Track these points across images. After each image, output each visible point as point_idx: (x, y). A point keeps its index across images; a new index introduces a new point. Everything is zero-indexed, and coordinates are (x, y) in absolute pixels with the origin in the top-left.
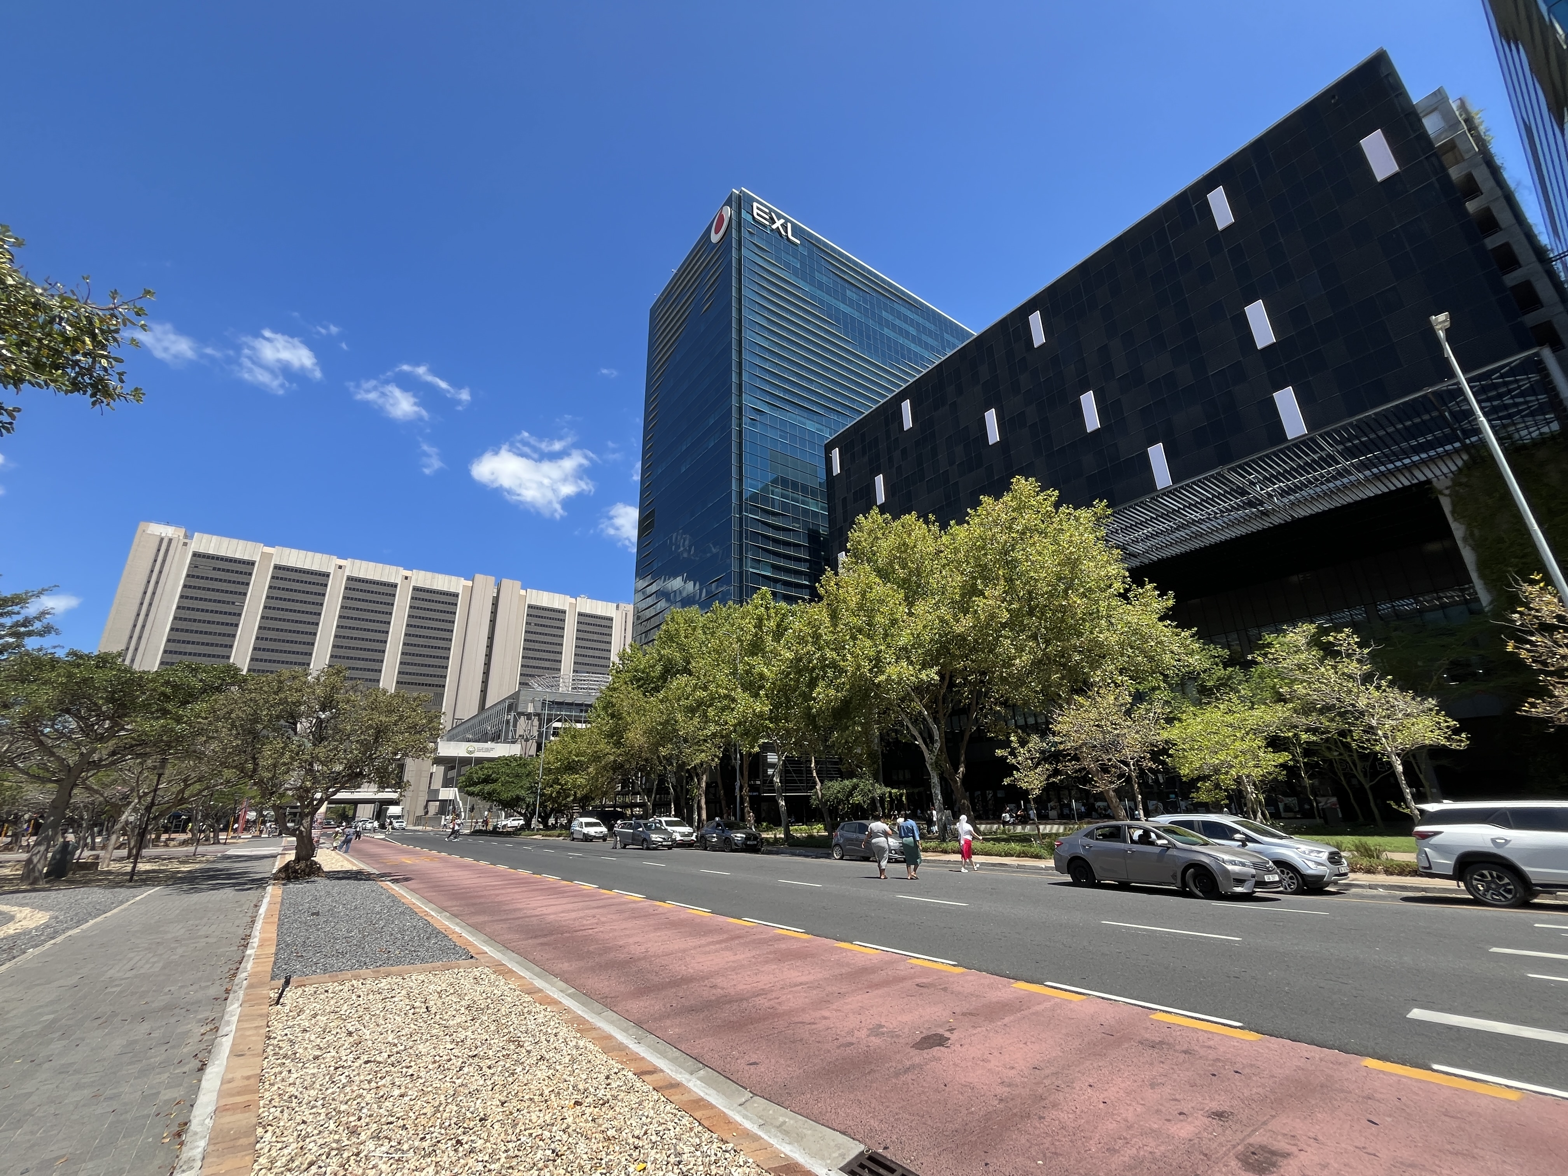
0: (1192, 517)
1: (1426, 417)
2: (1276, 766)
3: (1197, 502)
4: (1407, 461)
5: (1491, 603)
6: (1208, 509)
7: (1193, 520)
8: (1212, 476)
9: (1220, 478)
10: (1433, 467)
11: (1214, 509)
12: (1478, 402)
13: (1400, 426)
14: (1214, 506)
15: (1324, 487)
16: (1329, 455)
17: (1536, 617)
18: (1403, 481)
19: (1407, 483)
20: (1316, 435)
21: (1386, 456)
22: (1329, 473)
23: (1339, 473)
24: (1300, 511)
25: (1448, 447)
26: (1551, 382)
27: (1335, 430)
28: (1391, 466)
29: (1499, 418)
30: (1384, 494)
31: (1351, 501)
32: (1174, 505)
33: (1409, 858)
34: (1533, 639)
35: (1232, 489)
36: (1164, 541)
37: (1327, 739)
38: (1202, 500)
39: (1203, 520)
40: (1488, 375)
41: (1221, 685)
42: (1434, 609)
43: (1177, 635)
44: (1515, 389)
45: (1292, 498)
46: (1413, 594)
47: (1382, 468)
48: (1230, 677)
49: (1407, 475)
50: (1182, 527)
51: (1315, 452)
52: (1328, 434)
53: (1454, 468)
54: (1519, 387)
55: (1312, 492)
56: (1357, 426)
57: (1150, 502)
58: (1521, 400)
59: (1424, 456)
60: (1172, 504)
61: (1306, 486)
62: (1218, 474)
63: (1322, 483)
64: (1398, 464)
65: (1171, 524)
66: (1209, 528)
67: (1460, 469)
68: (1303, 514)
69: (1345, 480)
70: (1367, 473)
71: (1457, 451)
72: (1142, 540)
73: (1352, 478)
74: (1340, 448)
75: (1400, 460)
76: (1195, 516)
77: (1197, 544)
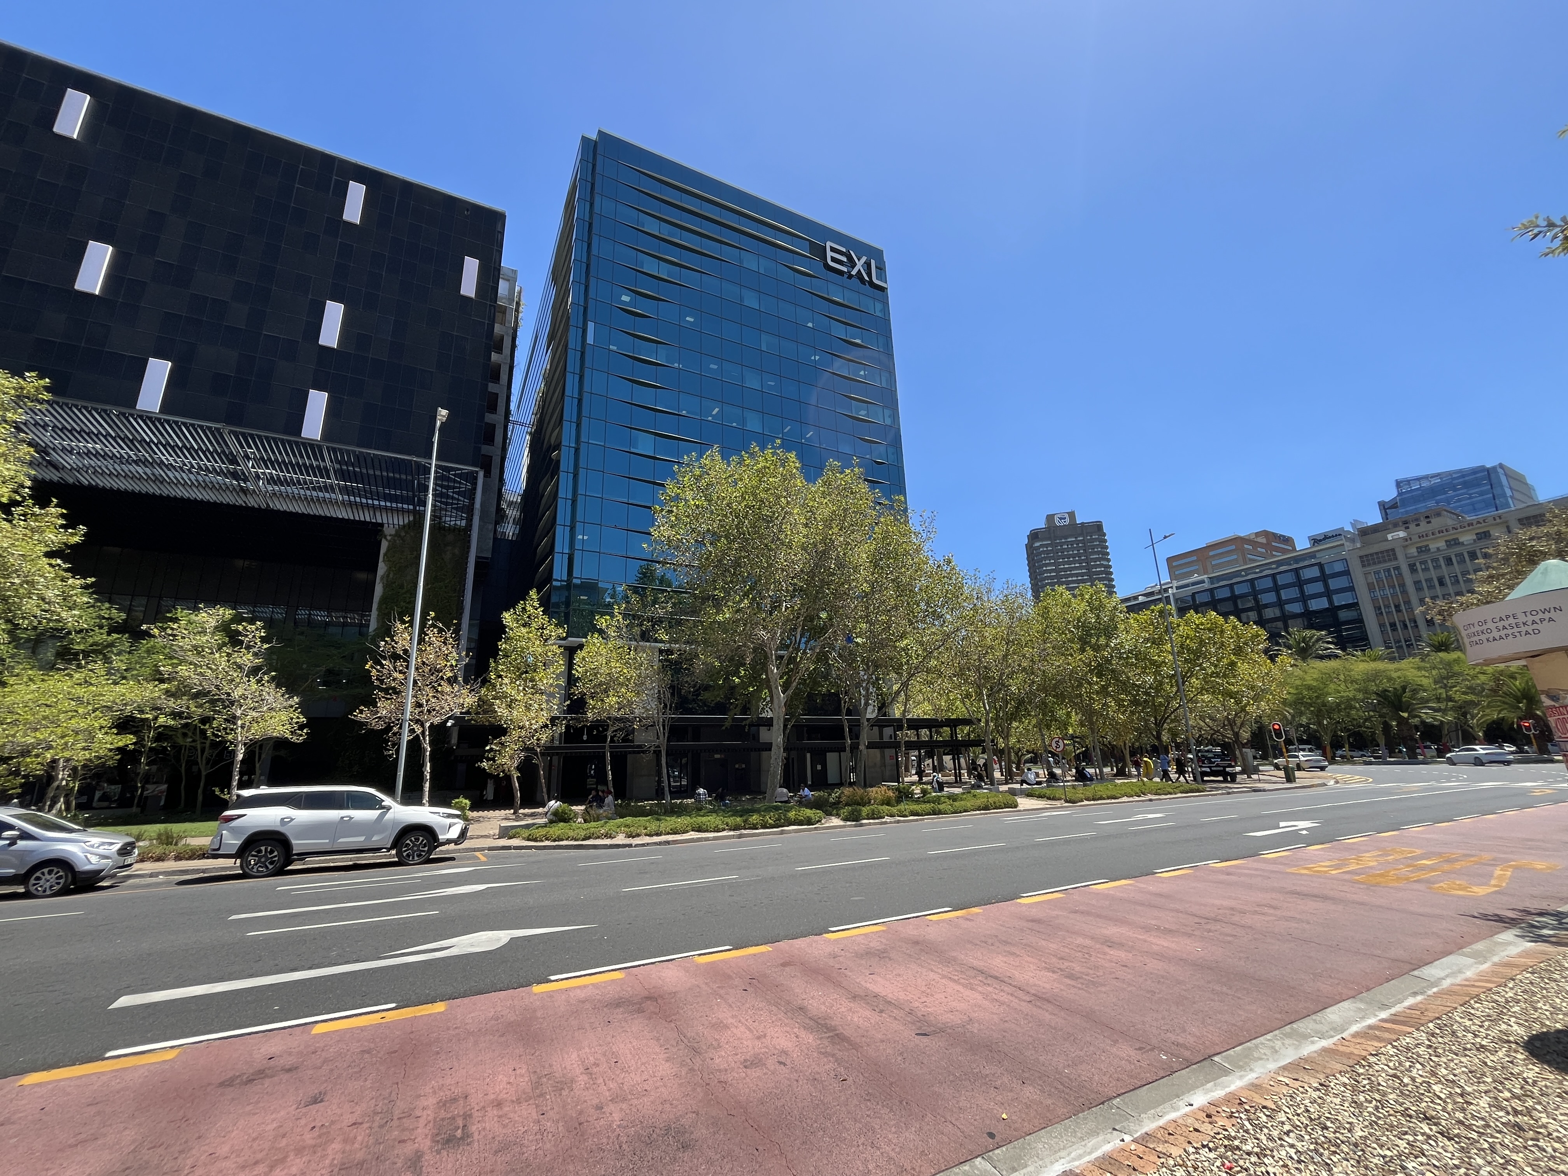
0: (163, 458)
1: (404, 477)
2: (110, 750)
3: (177, 446)
4: (376, 502)
5: (374, 631)
6: (187, 458)
7: (162, 461)
8: (210, 428)
9: (217, 435)
10: (390, 515)
11: (193, 462)
12: (435, 484)
13: (385, 474)
14: (194, 459)
15: (308, 492)
16: (326, 468)
17: (393, 647)
18: (365, 516)
19: (368, 519)
20: (325, 445)
21: (365, 491)
22: (318, 482)
23: (325, 487)
24: (277, 503)
25: (405, 506)
26: (474, 494)
27: (340, 450)
28: (364, 501)
29: (441, 502)
30: (349, 520)
31: (323, 514)
32: (147, 435)
33: (204, 841)
34: (384, 662)
35: (223, 452)
36: (110, 467)
37: (186, 725)
38: (185, 446)
39: (174, 467)
40: (448, 469)
41: (94, 651)
42: (338, 624)
43: (62, 580)
44: (456, 488)
45: (276, 488)
46: (329, 610)
47: (358, 499)
48: (111, 645)
49: (372, 513)
50: (144, 463)
51: (316, 459)
52: (334, 450)
53: (401, 523)
54: (460, 488)
55: (296, 491)
56: (357, 457)
57: (117, 416)
58: (457, 496)
59: (388, 504)
60: (146, 433)
61: (294, 485)
62: (218, 429)
63: (308, 489)
64: (370, 502)
65: (131, 453)
66: (176, 478)
67: (404, 526)
68: (279, 507)
69: (327, 495)
70: (346, 497)
71: (408, 511)
72: (78, 453)
73: (333, 496)
74: (337, 466)
75: (373, 499)
76: (167, 458)
77: (153, 489)
